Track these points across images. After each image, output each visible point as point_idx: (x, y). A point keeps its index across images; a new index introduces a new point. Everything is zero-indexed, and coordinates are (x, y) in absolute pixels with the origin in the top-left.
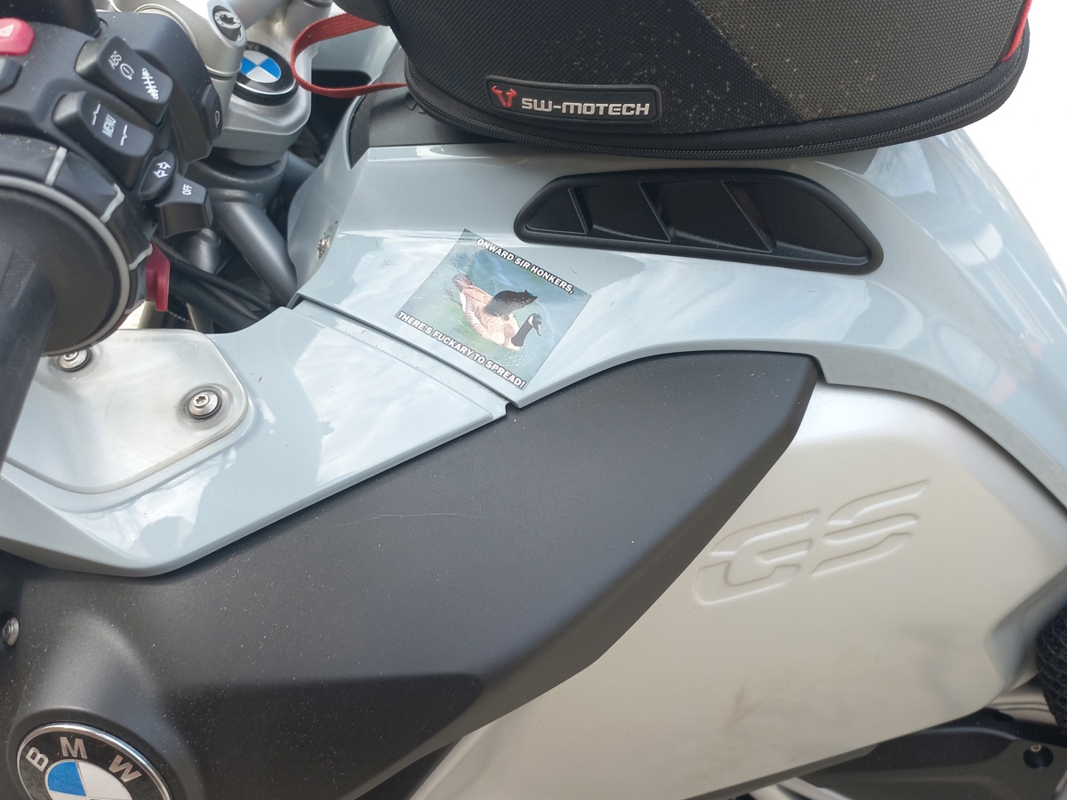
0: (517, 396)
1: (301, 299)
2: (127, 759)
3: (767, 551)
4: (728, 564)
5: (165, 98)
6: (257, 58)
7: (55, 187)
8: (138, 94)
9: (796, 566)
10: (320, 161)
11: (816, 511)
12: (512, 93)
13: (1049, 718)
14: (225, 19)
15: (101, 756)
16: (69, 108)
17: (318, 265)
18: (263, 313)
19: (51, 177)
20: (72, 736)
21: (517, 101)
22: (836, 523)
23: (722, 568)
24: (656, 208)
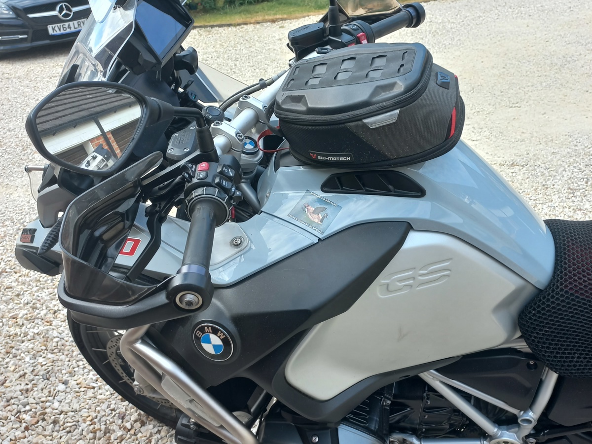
0: (321, 236)
1: (262, 212)
2: (222, 332)
3: (400, 280)
4: (388, 285)
5: (234, 174)
6: (248, 141)
7: (217, 196)
8: (228, 175)
9: (411, 286)
10: (268, 166)
11: (415, 268)
12: (315, 155)
13: (529, 350)
14: (239, 136)
15: (215, 331)
16: (217, 180)
17: (267, 201)
18: (251, 216)
19: (216, 195)
20: (208, 327)
21: (317, 157)
22: (421, 272)
23: (386, 286)
24: (361, 182)
